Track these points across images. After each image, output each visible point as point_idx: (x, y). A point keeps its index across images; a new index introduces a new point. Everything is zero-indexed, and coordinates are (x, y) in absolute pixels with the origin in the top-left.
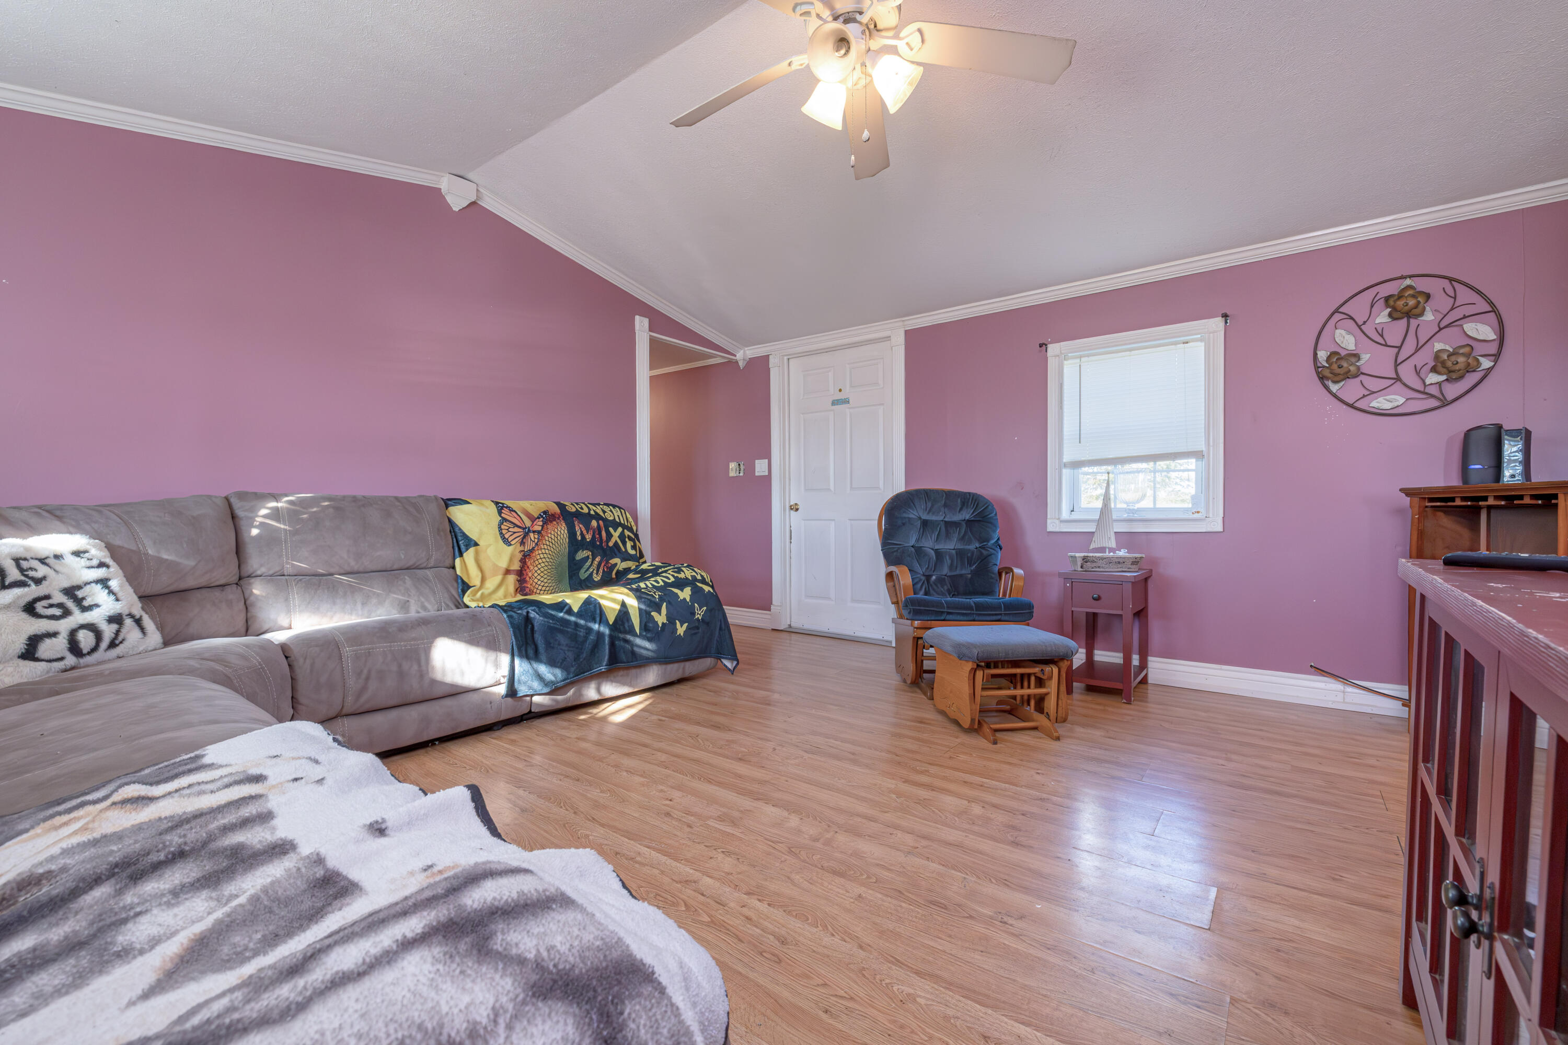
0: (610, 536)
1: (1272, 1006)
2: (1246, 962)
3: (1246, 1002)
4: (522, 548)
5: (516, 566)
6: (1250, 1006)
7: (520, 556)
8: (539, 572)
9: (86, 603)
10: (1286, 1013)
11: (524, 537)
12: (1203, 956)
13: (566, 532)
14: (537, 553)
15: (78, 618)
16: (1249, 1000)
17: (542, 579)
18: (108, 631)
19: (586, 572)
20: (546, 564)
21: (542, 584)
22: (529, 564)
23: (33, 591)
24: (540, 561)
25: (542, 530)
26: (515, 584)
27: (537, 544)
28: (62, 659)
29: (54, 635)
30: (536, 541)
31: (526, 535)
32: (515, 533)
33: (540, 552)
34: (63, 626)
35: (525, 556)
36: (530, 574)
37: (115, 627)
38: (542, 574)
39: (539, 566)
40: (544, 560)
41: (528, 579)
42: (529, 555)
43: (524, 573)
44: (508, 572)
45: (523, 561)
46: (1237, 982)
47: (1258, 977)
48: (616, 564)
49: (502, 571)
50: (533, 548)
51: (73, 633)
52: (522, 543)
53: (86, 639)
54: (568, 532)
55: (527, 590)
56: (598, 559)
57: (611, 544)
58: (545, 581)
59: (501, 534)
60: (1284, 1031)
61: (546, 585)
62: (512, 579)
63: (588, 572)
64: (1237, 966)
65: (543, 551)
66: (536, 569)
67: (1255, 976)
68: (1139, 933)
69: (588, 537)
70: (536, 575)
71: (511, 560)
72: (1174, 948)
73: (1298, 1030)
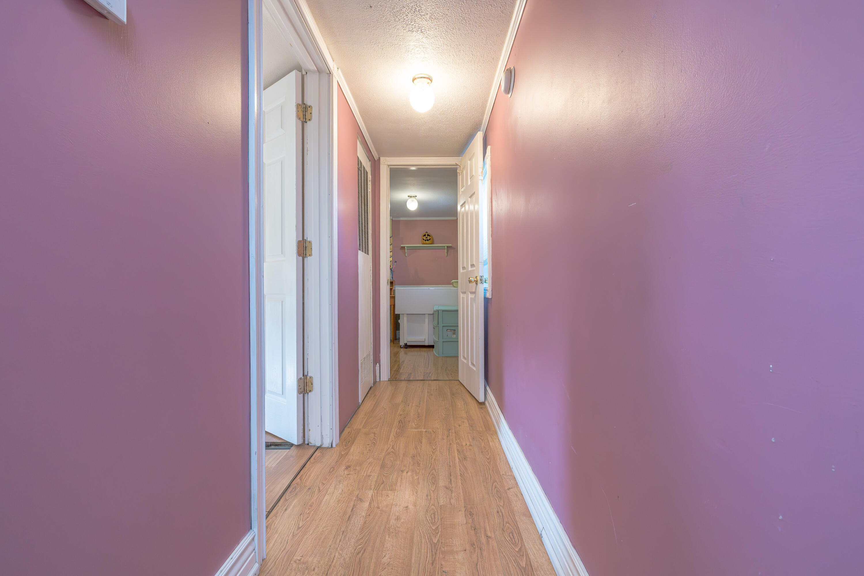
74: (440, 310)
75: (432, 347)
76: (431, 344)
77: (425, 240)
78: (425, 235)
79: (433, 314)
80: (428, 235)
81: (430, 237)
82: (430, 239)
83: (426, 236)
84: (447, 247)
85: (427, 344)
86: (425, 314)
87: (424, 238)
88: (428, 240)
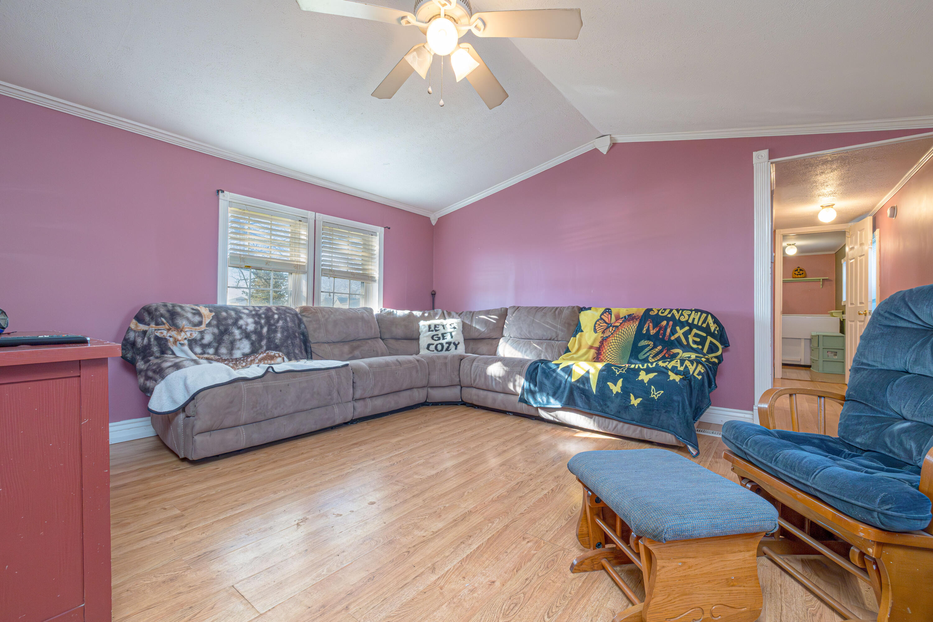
0: (673, 332)
1: (172, 580)
2: (199, 588)
3: (184, 572)
4: (602, 335)
5: (597, 345)
6: (181, 572)
7: (600, 339)
8: (610, 350)
9: (445, 338)
10: (164, 582)
11: (606, 329)
12: (220, 573)
13: (636, 327)
14: (611, 339)
15: (441, 341)
16: (183, 573)
17: (611, 355)
18: (446, 346)
19: (644, 355)
20: (616, 346)
21: (611, 357)
22: (605, 345)
23: (434, 333)
24: (612, 344)
25: (620, 325)
26: (594, 355)
27: (612, 334)
28: (434, 351)
29: (433, 344)
30: (613, 331)
31: (608, 328)
32: (602, 326)
33: (613, 338)
34: (436, 343)
35: (603, 340)
36: (604, 351)
37: (447, 345)
38: (612, 352)
39: (611, 347)
40: (615, 343)
41: (602, 353)
42: (606, 340)
43: (601, 349)
44: (591, 347)
45: (602, 343)
46: (195, 576)
47: (188, 586)
48: (678, 354)
49: (588, 346)
50: (609, 336)
51: (437, 345)
52: (603, 332)
53: (439, 347)
54: (637, 327)
55: (600, 359)
56: (660, 348)
57: (673, 338)
58: (613, 356)
59: (595, 326)
60: (160, 575)
61: (613, 358)
62: (593, 351)
63: (646, 355)
64: (202, 582)
65: (616, 338)
66: (609, 348)
67: (190, 585)
68: (256, 558)
69: (652, 332)
70: (608, 351)
71: (595, 341)
72: (235, 565)
73: (154, 580)
74: (821, 335)
75: (809, 367)
76: (808, 363)
77: (798, 275)
78: (797, 270)
79: (810, 340)
80: (801, 270)
81: (803, 272)
82: (803, 274)
83: (799, 271)
84: (823, 279)
85: (802, 363)
86: (801, 339)
87: (796, 273)
88: (800, 274)
